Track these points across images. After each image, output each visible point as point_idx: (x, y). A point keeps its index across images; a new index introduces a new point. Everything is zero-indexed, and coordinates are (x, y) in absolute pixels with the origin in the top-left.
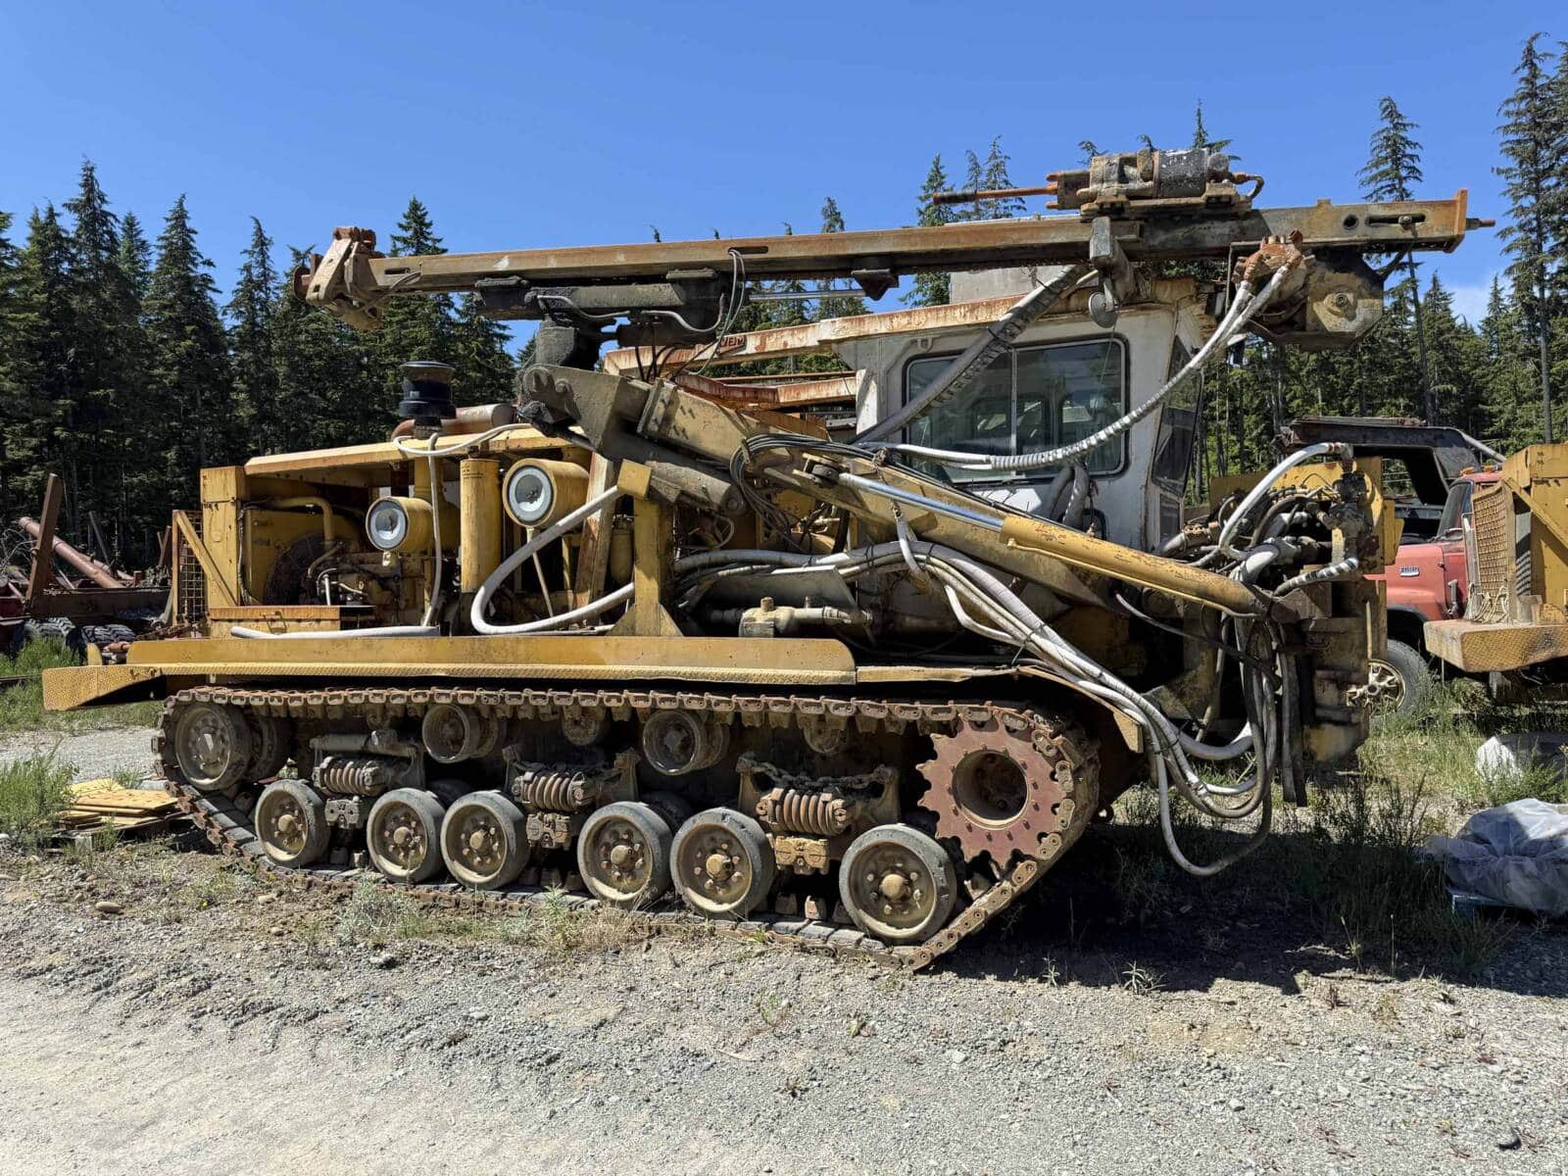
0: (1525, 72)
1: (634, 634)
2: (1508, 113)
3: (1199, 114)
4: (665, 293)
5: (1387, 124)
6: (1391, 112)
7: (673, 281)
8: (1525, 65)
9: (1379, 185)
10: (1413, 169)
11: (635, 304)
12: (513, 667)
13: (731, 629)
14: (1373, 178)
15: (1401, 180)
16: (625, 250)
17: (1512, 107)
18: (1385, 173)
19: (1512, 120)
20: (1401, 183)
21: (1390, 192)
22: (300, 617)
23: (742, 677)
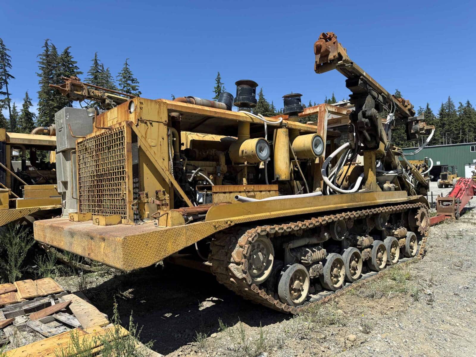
2: (40, 58)
19: (41, 60)
22: (262, 190)
23: (396, 201)
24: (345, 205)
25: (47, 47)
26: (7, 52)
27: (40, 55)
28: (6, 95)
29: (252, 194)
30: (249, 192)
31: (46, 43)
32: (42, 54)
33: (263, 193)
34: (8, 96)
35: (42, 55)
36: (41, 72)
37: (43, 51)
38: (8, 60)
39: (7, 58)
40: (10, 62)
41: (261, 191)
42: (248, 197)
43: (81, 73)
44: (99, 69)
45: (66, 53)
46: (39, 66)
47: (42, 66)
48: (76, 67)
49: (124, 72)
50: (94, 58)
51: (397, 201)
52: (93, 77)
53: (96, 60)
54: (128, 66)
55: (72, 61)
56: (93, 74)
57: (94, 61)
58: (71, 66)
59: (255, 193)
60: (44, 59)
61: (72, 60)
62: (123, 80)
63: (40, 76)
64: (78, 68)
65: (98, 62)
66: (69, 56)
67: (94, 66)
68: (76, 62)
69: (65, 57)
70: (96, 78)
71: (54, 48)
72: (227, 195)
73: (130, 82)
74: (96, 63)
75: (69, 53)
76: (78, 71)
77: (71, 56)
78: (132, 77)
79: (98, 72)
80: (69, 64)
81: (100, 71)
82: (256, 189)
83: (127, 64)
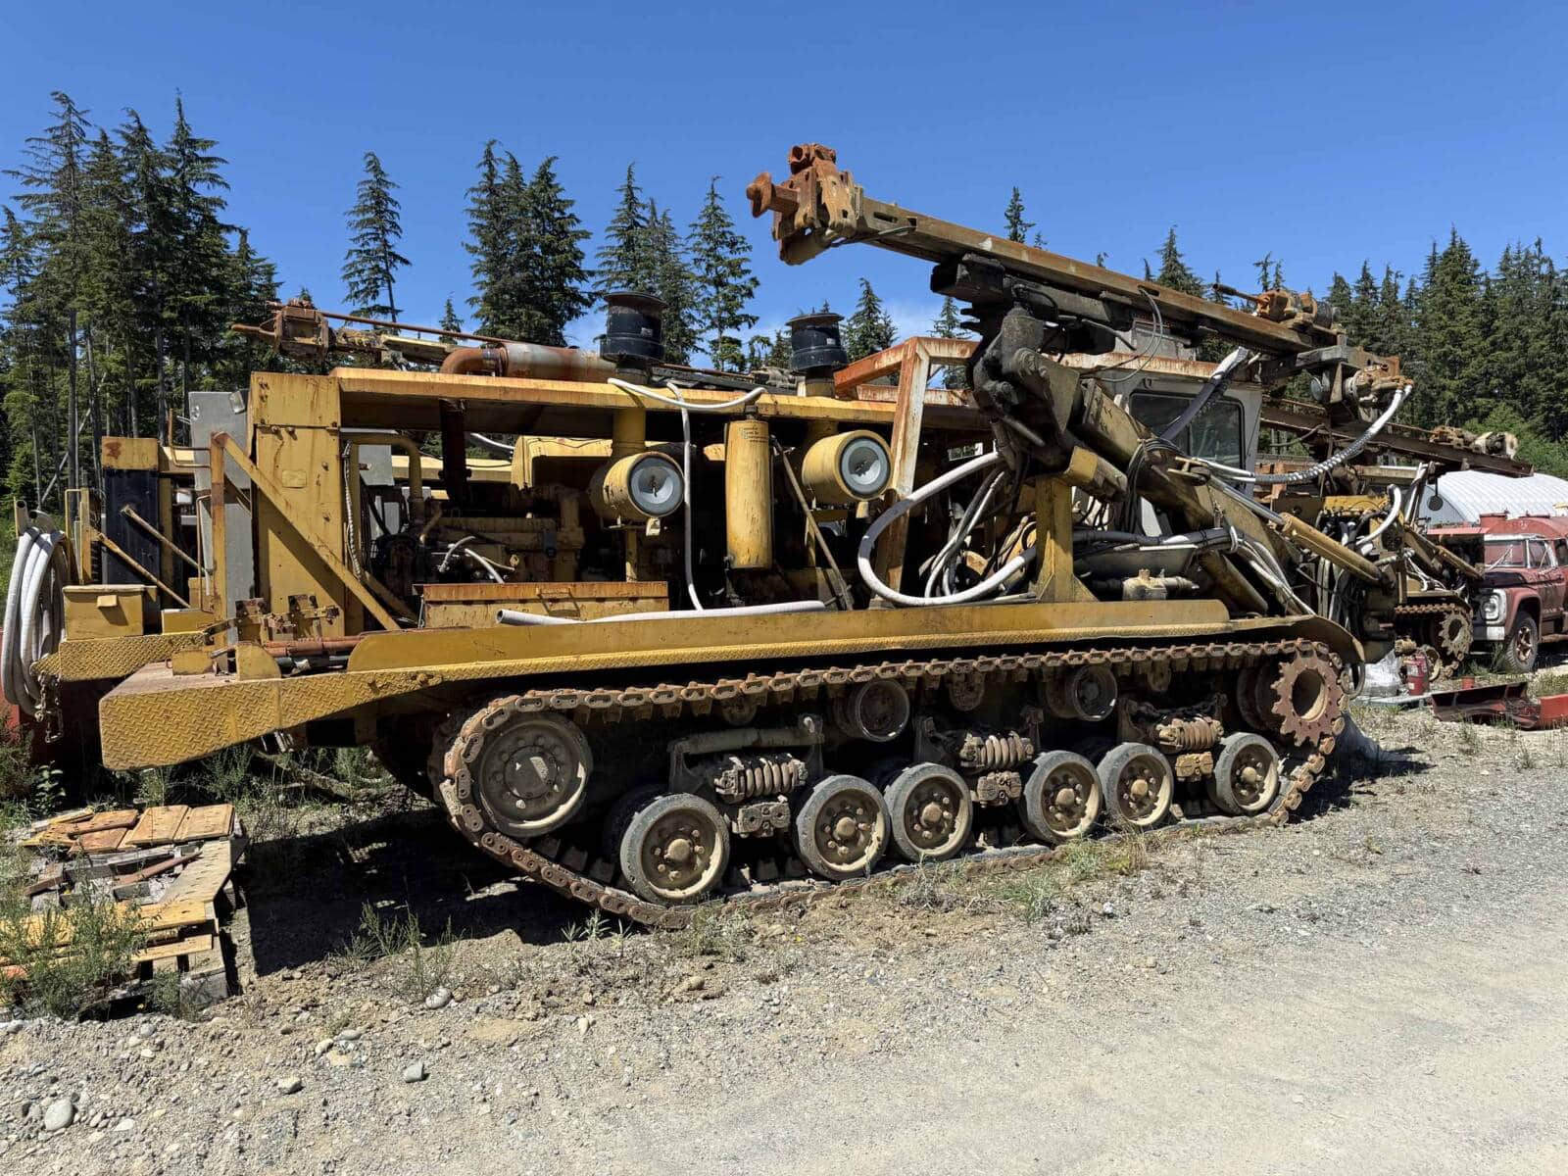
0: (485, 169)
1: (1054, 602)
2: (474, 200)
3: (180, 105)
4: (1096, 308)
5: (371, 176)
6: (375, 167)
7: (1105, 301)
8: (485, 163)
9: (365, 231)
10: (394, 225)
11: (1080, 312)
12: (969, 635)
13: (1117, 595)
14: (362, 222)
15: (384, 231)
16: (1077, 264)
17: (475, 195)
18: (370, 222)
19: (475, 206)
20: (383, 234)
21: (375, 239)
22: (603, 596)
23: (1161, 632)
24: (893, 642)
25: (491, 166)
26: (392, 193)
27: (473, 190)
28: (390, 315)
29: (569, 606)
30: (555, 601)
31: (489, 153)
32: (477, 186)
33: (608, 604)
34: (394, 317)
35: (476, 190)
36: (476, 242)
37: (478, 178)
38: (392, 213)
39: (390, 207)
40: (396, 220)
41: (601, 600)
42: (551, 614)
43: (586, 235)
44: (638, 217)
45: (545, 177)
46: (470, 224)
47: (478, 221)
48: (571, 216)
49: (705, 220)
50: (626, 183)
51: (1166, 631)
52: (622, 242)
53: (630, 188)
54: (717, 202)
55: (560, 201)
56: (621, 233)
57: (624, 193)
58: (557, 215)
59: (579, 604)
60: (482, 202)
61: (561, 196)
62: (705, 246)
63: (474, 250)
64: (578, 221)
65: (636, 193)
66: (551, 186)
67: (626, 207)
68: (571, 203)
69: (541, 191)
70: (629, 245)
71: (515, 166)
72: (475, 607)
73: (723, 251)
74: (631, 200)
75: (553, 175)
76: (578, 228)
77: (557, 185)
78: (731, 233)
79: (637, 224)
80: (552, 210)
81: (642, 223)
82: (583, 593)
83: (713, 195)
